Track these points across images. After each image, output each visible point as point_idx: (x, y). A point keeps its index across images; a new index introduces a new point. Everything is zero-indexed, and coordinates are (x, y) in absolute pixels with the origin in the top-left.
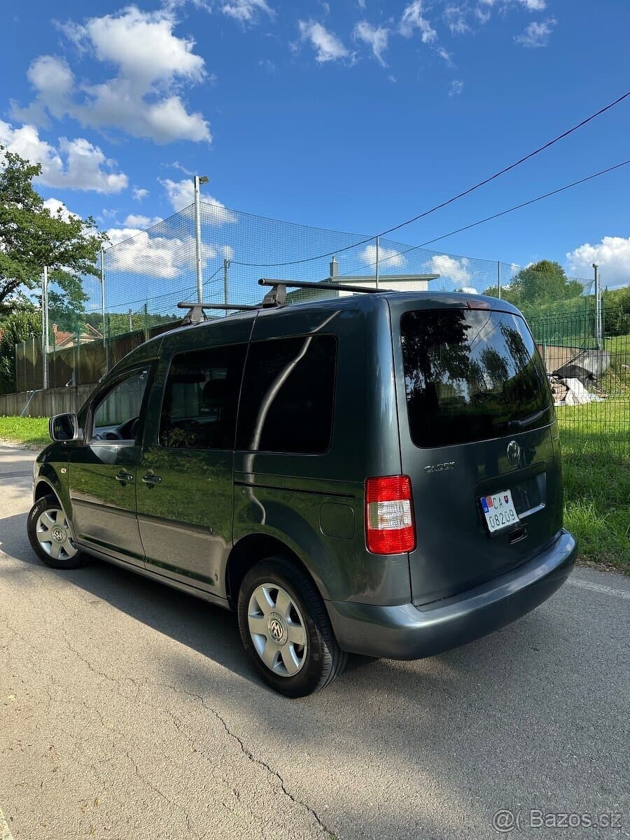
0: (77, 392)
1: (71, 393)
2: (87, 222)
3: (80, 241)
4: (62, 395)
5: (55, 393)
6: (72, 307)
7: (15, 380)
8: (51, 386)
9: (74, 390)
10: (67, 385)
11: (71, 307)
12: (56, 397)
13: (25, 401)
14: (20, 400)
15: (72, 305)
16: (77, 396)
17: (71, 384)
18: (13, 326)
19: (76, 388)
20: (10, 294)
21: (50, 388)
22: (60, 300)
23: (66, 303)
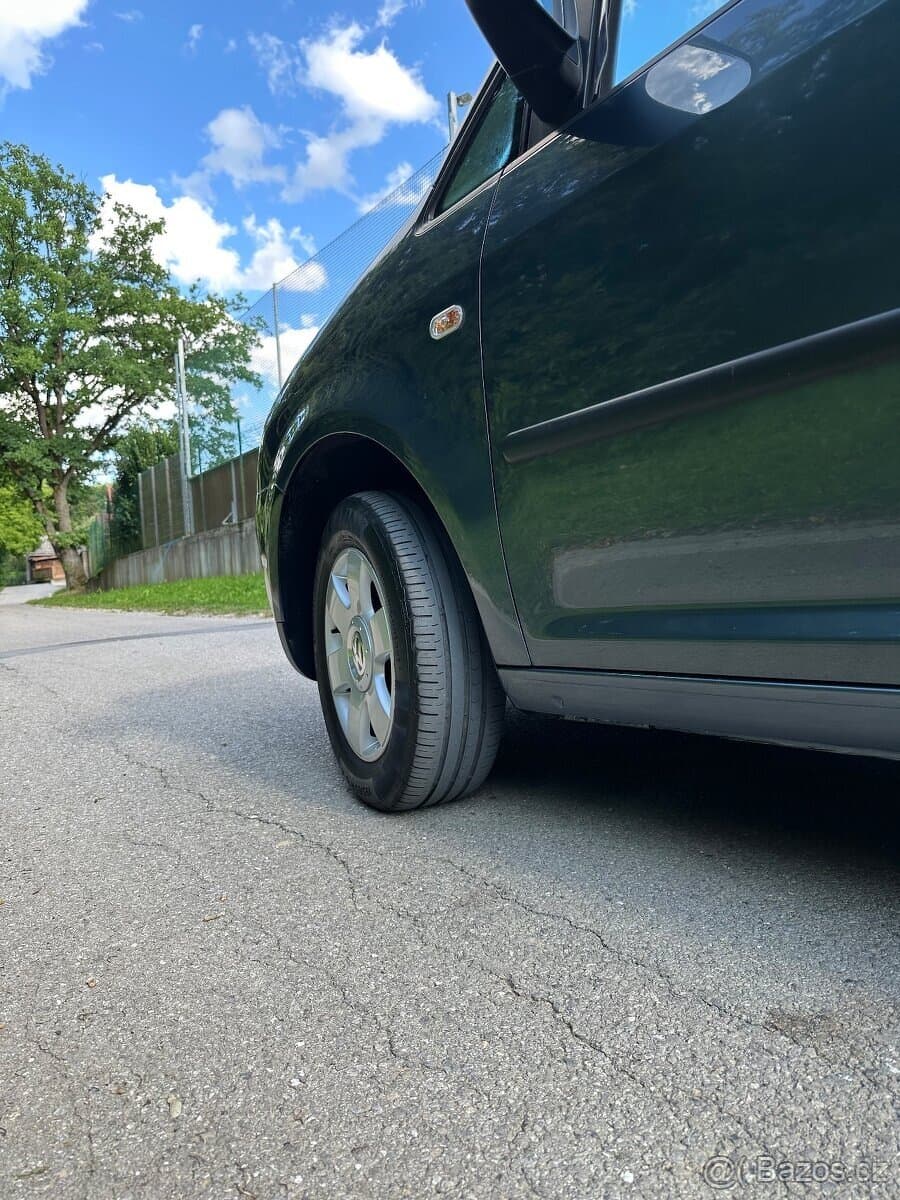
0: (241, 532)
1: (231, 535)
2: (233, 303)
3: (225, 328)
4: (216, 541)
5: (205, 539)
6: (217, 436)
7: (140, 531)
8: (198, 529)
9: (237, 529)
10: (224, 523)
11: (215, 435)
12: (206, 545)
13: (155, 560)
14: (149, 559)
15: (216, 430)
16: (241, 538)
17: (230, 520)
18: (133, 445)
19: (240, 525)
20: (126, 416)
21: (196, 532)
22: (198, 424)
23: (207, 428)
